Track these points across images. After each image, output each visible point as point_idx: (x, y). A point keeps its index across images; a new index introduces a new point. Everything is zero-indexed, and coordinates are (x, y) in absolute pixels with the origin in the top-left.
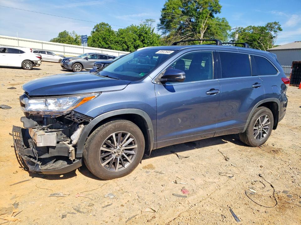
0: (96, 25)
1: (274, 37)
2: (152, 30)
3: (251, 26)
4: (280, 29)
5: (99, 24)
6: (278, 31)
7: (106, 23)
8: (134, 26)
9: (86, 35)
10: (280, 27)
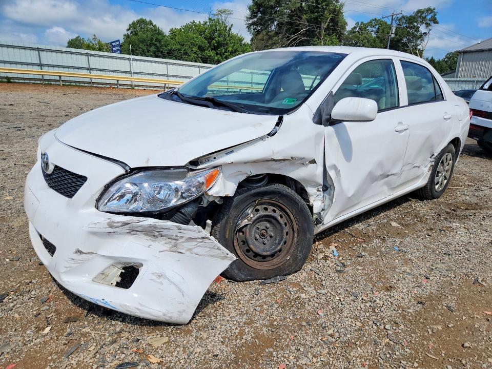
0: (131, 23)
1: (425, 33)
2: (228, 29)
3: (375, 19)
4: (436, 22)
5: (135, 21)
6: (432, 23)
7: (148, 20)
8: (198, 23)
9: (119, 41)
10: (436, 16)
